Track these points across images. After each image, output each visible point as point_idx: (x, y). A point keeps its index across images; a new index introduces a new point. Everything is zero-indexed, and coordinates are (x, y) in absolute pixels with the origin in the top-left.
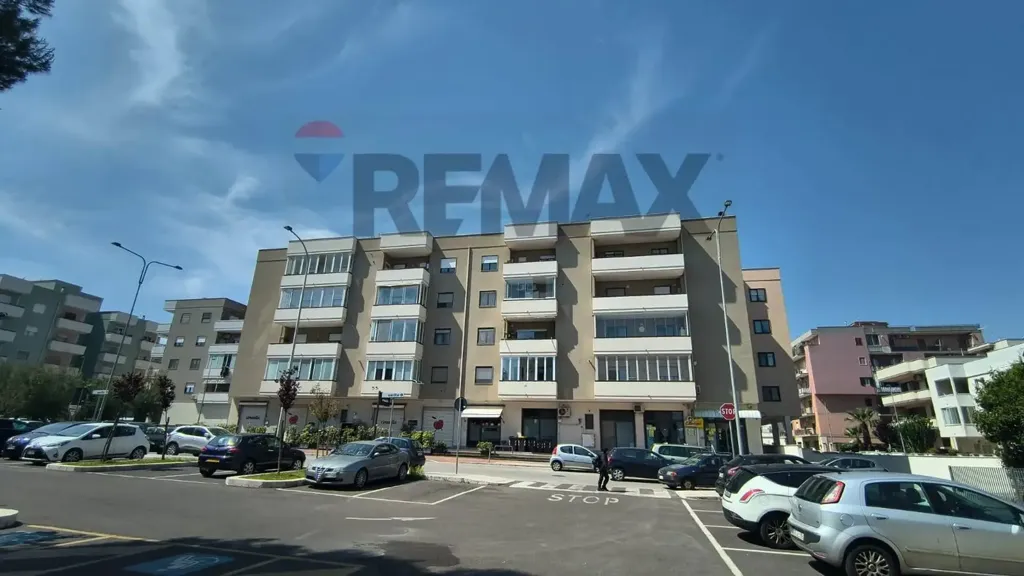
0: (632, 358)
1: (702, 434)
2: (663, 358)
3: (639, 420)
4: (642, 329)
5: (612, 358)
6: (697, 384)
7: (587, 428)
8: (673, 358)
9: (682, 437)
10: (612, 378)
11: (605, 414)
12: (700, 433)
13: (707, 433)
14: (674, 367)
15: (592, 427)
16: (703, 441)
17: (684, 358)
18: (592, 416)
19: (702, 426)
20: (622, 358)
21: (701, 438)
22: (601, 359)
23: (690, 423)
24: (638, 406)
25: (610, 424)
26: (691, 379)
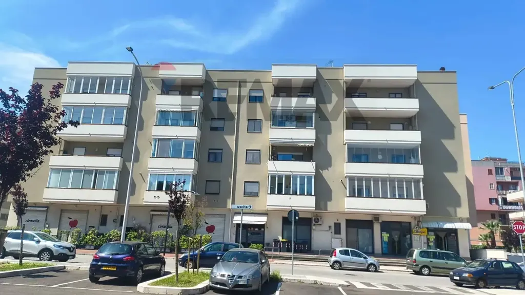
0: (376, 180)
1: (426, 241)
2: (400, 181)
3: (377, 228)
4: (380, 157)
5: (360, 179)
6: (426, 202)
7: (336, 233)
8: (409, 181)
9: (409, 242)
10: (360, 195)
11: (350, 223)
12: (424, 239)
13: (428, 239)
14: (401, 188)
15: (340, 233)
16: (426, 245)
17: (417, 181)
18: (340, 224)
19: (426, 233)
20: (368, 180)
21: (425, 243)
22: (352, 179)
23: (417, 232)
24: (376, 217)
25: (353, 230)
26: (422, 198)
